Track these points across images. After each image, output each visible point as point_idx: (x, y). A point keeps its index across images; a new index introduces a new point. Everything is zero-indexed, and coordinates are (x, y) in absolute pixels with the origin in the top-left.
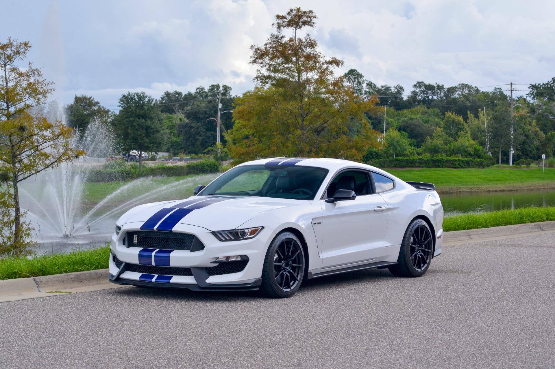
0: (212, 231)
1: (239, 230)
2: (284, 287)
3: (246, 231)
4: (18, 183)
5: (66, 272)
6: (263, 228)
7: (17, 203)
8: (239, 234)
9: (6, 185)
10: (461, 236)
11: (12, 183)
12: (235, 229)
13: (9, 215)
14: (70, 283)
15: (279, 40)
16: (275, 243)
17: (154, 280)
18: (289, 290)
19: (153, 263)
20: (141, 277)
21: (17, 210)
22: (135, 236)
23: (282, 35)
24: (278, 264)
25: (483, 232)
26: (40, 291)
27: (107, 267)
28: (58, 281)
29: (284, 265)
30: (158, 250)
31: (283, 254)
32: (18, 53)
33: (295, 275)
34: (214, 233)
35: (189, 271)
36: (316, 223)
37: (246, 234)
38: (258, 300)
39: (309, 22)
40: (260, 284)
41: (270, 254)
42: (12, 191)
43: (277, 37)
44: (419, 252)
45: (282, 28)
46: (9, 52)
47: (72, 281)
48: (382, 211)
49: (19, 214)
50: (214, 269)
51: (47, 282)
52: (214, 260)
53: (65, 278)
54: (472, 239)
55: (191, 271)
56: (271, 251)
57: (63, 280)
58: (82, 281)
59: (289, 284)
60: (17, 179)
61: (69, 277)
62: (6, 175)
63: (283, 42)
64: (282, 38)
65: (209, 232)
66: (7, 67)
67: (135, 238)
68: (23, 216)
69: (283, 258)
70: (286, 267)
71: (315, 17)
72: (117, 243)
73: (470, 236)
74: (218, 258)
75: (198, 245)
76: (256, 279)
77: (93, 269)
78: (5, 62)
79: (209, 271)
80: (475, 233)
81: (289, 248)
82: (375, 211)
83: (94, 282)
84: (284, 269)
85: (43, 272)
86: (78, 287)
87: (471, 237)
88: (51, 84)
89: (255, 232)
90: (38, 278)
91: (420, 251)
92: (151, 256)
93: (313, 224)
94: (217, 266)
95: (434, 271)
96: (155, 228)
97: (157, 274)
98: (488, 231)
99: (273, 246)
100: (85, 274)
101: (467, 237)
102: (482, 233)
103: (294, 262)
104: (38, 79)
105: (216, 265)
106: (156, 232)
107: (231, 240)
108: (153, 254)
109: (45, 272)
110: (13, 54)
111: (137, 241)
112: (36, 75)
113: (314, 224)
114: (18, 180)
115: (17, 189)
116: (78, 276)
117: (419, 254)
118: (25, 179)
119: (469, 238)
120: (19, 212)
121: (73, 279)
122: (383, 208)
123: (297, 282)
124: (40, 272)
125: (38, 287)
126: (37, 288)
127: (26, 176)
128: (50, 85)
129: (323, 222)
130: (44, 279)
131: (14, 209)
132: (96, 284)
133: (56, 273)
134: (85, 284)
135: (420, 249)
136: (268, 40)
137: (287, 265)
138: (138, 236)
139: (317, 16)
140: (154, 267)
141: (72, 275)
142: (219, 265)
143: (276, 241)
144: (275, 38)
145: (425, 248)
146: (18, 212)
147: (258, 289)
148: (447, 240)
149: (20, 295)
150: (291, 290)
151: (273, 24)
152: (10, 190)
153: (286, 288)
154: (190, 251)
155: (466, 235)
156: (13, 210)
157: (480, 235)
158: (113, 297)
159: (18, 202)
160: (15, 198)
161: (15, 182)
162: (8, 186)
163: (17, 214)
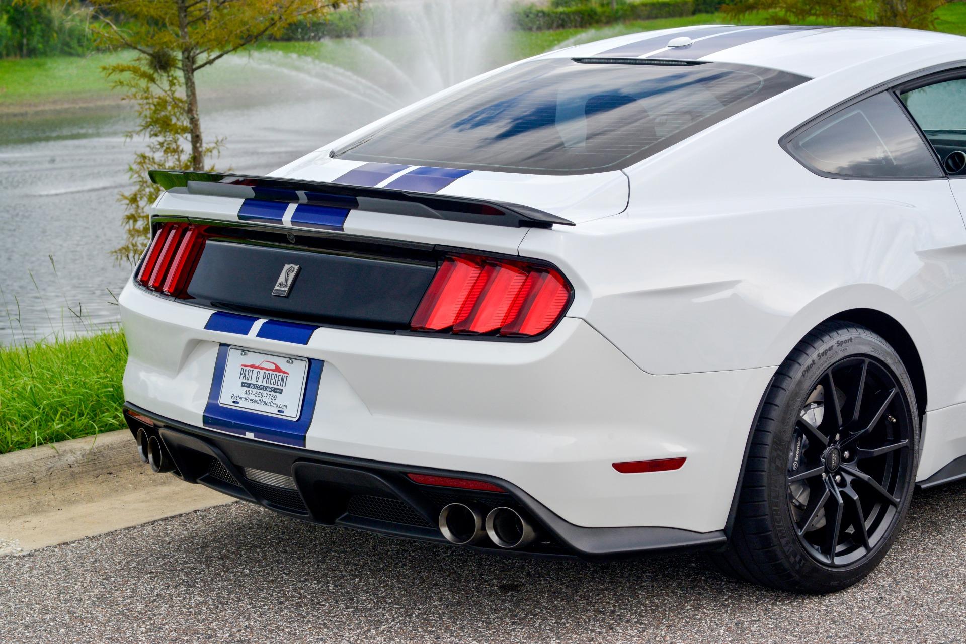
4: (196, 73)
7: (194, 122)
9: (165, 78)
11: (179, 74)
13: (177, 151)
14: (64, 485)
21: (196, 139)
42: (181, 92)
47: (73, 475)
49: (200, 149)
53: (43, 468)
57: (34, 475)
58: (110, 470)
60: (194, 62)
61: (59, 464)
62: (165, 55)
68: (211, 152)
86: (90, 499)
114: (194, 67)
115: (194, 88)
118: (210, 62)
120: (201, 144)
121: (77, 470)
127: (212, 57)
131: (189, 136)
133: (20, 446)
134: (124, 481)
146: (198, 145)
152: (174, 92)
156: (186, 138)
159: (198, 120)
160: (190, 111)
161: (187, 71)
162: (172, 84)
163: (195, 148)
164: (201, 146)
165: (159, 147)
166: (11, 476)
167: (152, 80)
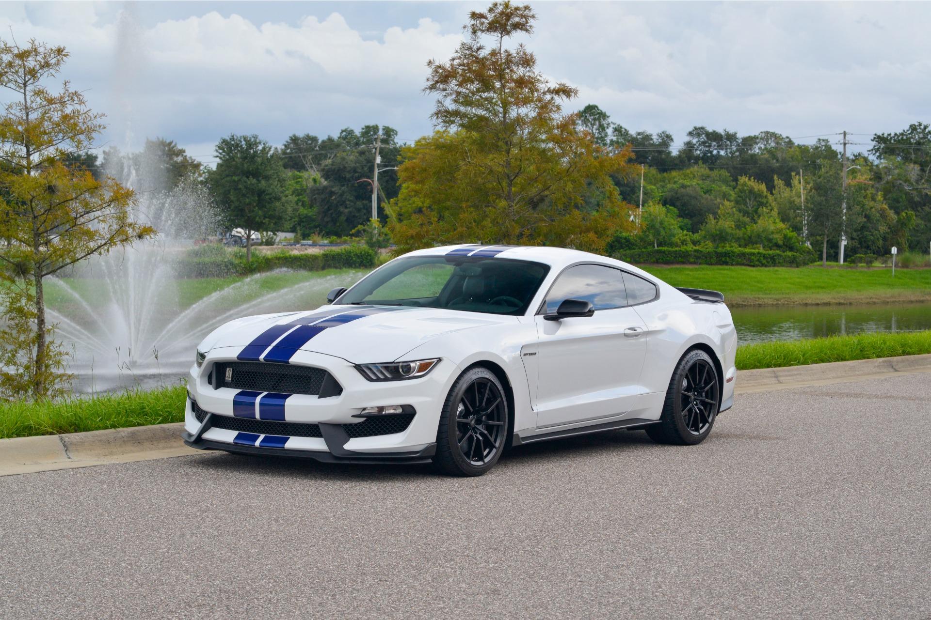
0: (356, 365)
1: (399, 363)
2: (473, 458)
3: (412, 365)
4: (43, 278)
5: (114, 426)
6: (440, 360)
7: (41, 310)
8: (401, 370)
9: (23, 281)
10: (763, 378)
11: (33, 278)
12: (393, 362)
13: (28, 330)
14: (121, 446)
15: (474, 53)
16: (459, 386)
17: (257, 443)
18: (480, 463)
19: (258, 416)
20: (236, 438)
21: (41, 322)
22: (228, 369)
23: (479, 45)
24: (464, 420)
25: (799, 372)
26: (69, 458)
27: (182, 420)
28: (100, 441)
29: (473, 422)
30: (265, 393)
31: (473, 403)
32: (46, 65)
33: (492, 439)
34: (358, 367)
35: (316, 429)
37: (412, 371)
38: (429, 479)
39: (523, 25)
40: (433, 453)
41: (450, 404)
42: (33, 291)
43: (470, 48)
44: (696, 405)
45: (479, 33)
46: (31, 63)
47: (124, 441)
48: (636, 335)
49: (44, 329)
50: (358, 428)
51: (82, 443)
52: (358, 413)
53: (112, 437)
54: (781, 383)
55: (319, 429)
56: (452, 399)
57: (109, 439)
58: (140, 442)
59: (482, 454)
60: (41, 271)
61: (118, 436)
62: (24, 264)
63: (481, 56)
64: (478, 49)
65: (351, 366)
66: (28, 88)
67: (229, 373)
68: (49, 332)
69: (472, 410)
70: (477, 426)
71: (533, 17)
72: (198, 381)
73: (779, 379)
74: (364, 409)
75: (332, 387)
76: (427, 445)
77: (159, 423)
78: (25, 80)
79: (350, 430)
80: (786, 373)
81: (482, 394)
82: (626, 335)
83: (161, 445)
84: (474, 429)
85: (76, 426)
86: (133, 452)
87: (781, 379)
88: (100, 117)
89: (427, 366)
90: (66, 437)
91: (698, 402)
92: (253, 404)
93: (522, 355)
94: (363, 422)
95: (718, 436)
96: (262, 357)
97: (263, 433)
98: (807, 371)
99: (456, 390)
100: (145, 431)
101: (774, 379)
102: (798, 374)
103: (490, 417)
104: (79, 109)
105: (362, 420)
106: (263, 364)
107: (386, 379)
108: (258, 399)
109: (79, 427)
110: (38, 67)
111: (232, 378)
112: (75, 102)
114: (43, 274)
115: (42, 288)
116: (133, 434)
117: (696, 407)
119: (777, 382)
121: (126, 439)
122: (639, 330)
123: (494, 450)
124: (71, 426)
125: (66, 451)
126: (64, 453)
127: (56, 267)
128: (98, 119)
129: (540, 351)
130: (77, 438)
131: (36, 321)
132: (164, 448)
133: (97, 429)
134: (145, 447)
135: (697, 400)
136: (457, 52)
137: (479, 422)
138: (233, 370)
139: (536, 16)
140: (258, 421)
141: (124, 432)
142: (365, 420)
143: (461, 382)
144: (468, 49)
145: (707, 397)
146: (43, 326)
147: (430, 461)
148: (740, 384)
149: (36, 463)
150: (485, 464)
151: (465, 27)
152: (29, 289)
153: (477, 461)
154: (318, 396)
155: (771, 377)
156: (34, 322)
157: (794, 377)
158: (191, 471)
159: (43, 309)
160: (38, 303)
161: (38, 276)
162: (27, 284)
163: (40, 328)
164: (44, 327)
165: (15, 327)
166: (100, 439)
167: (13, 282)
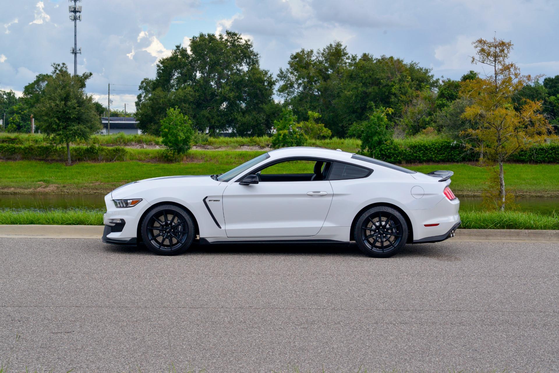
1: (123, 200)
3: (129, 201)
6: (142, 199)
33: (179, 239)
36: (212, 200)
37: (128, 204)
40: (136, 242)
48: (322, 196)
52: (111, 221)
65: (112, 200)
76: (131, 238)
79: (112, 229)
89: (136, 202)
93: (207, 201)
105: (114, 225)
107: (123, 207)
113: (210, 201)
122: (321, 193)
123: (180, 244)
129: (223, 200)
150: (172, 250)
